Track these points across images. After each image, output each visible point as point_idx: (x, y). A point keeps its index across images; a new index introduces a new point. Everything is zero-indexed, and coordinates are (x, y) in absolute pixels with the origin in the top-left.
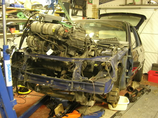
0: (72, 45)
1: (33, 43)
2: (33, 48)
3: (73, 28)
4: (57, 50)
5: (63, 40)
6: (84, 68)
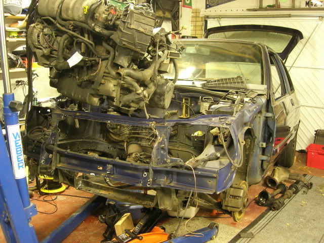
0: (124, 43)
1: (41, 39)
2: (40, 51)
3: (128, 7)
4: (92, 57)
5: (106, 32)
6: (148, 97)
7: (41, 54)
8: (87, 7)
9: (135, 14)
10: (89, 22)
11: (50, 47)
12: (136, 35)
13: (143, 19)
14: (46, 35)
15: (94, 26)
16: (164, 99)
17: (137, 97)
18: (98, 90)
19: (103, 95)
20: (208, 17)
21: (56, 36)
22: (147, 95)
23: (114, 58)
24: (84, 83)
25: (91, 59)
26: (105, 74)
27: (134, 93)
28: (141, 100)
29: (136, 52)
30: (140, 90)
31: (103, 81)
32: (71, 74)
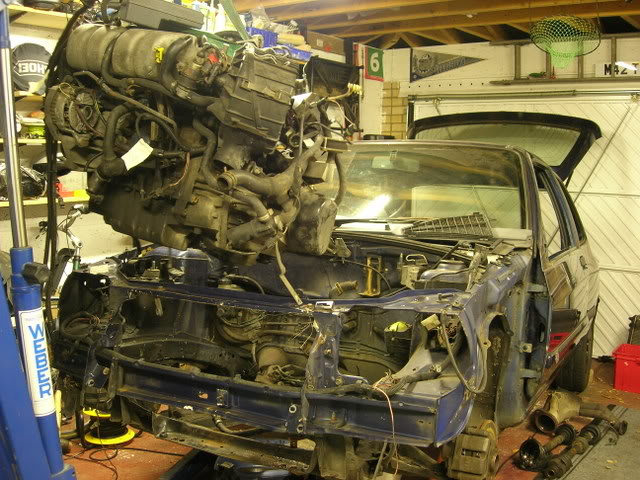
0: (234, 119)
1: (71, 114)
2: (70, 138)
3: (244, 48)
4: (173, 149)
5: (198, 99)
6: (284, 229)
7: (72, 146)
8: (161, 50)
9: (255, 62)
10: (166, 78)
11: (89, 131)
13: (274, 72)
14: (81, 106)
15: (177, 86)
16: (316, 235)
17: (261, 228)
18: (184, 217)
19: (193, 228)
20: (414, 98)
21: (102, 110)
22: (281, 226)
23: (214, 152)
24: (155, 202)
25: (170, 154)
26: (198, 185)
27: (255, 220)
28: (269, 234)
29: (259, 138)
30: (267, 214)
31: (193, 199)
32: (130, 185)
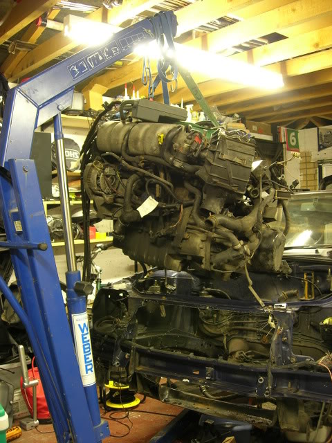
0: (214, 180)
1: (101, 182)
2: (101, 198)
3: (218, 132)
4: (171, 202)
5: (189, 167)
6: (251, 254)
7: (102, 203)
8: (162, 136)
9: (227, 141)
10: (166, 154)
11: (113, 192)
12: (231, 168)
13: (240, 147)
14: (108, 176)
15: (173, 160)
16: (272, 257)
17: (235, 254)
18: (180, 248)
19: (186, 256)
21: (121, 178)
22: (249, 252)
23: (201, 203)
24: (159, 239)
25: (169, 205)
26: (189, 226)
27: (231, 248)
28: (240, 258)
29: (231, 192)
30: (239, 244)
31: (186, 236)
32: (141, 228)
